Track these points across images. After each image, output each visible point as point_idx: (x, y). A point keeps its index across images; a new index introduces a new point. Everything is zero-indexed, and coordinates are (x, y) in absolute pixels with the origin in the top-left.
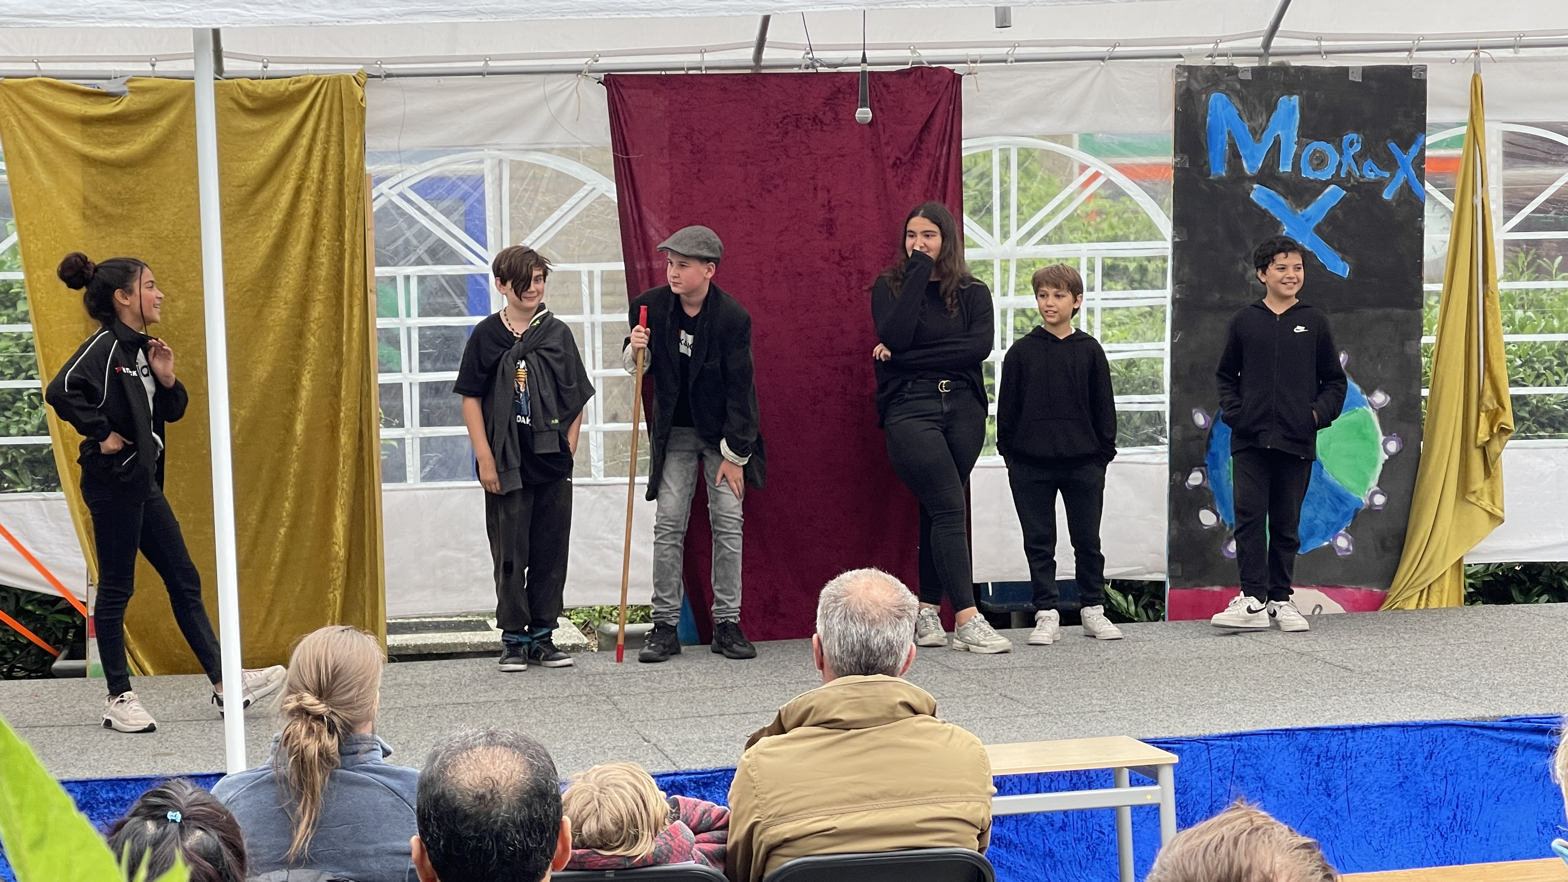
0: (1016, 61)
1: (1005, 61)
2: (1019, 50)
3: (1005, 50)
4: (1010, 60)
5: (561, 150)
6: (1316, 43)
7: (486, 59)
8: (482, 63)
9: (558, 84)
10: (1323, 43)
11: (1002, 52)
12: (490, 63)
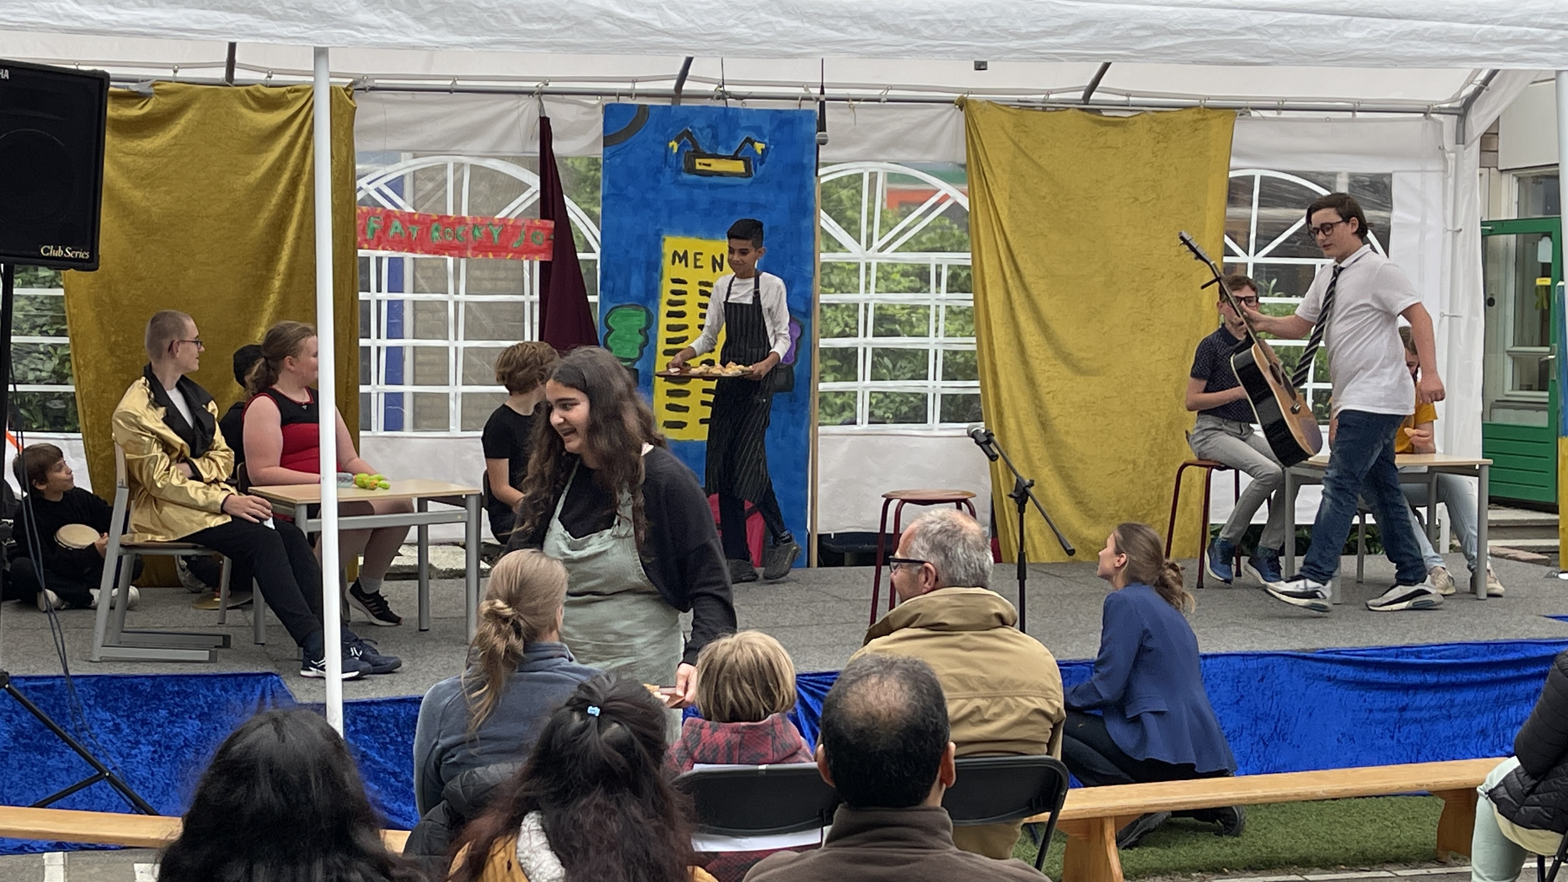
0: (889, 101)
1: (879, 101)
2: (890, 93)
3: (878, 92)
4: (884, 99)
5: (513, 157)
6: (1125, 98)
7: (454, 79)
8: (450, 82)
9: (512, 102)
10: (1131, 99)
11: (876, 93)
12: (458, 83)
